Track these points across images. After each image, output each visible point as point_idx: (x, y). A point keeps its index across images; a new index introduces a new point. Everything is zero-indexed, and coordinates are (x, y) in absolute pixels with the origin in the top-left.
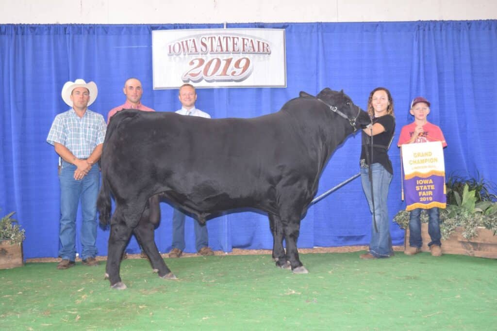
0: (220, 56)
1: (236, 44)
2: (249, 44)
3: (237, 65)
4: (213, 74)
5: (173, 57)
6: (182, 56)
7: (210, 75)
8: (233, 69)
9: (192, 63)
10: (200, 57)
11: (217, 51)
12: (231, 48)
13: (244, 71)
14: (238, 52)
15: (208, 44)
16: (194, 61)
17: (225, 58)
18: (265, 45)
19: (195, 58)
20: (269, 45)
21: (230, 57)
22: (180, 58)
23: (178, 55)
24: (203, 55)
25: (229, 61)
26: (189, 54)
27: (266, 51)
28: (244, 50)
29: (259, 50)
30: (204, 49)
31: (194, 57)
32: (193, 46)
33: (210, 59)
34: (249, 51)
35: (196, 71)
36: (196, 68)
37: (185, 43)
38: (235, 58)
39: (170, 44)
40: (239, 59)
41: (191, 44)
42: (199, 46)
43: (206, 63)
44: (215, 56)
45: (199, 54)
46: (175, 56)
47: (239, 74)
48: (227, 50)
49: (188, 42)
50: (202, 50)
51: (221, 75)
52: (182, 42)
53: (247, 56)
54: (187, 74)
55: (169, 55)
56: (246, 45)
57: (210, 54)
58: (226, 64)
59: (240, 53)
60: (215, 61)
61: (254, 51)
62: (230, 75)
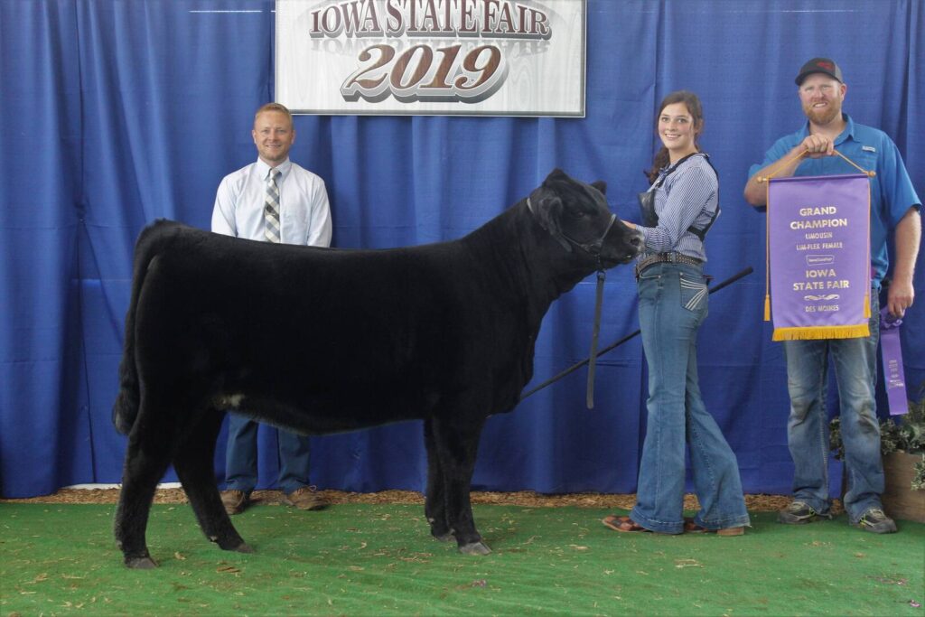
0: (430, 42)
1: (470, 13)
2: (500, 13)
3: (470, 63)
4: (414, 81)
5: (321, 40)
6: (343, 37)
7: (406, 84)
8: (459, 72)
9: (365, 56)
10: (384, 41)
11: (424, 29)
12: (457, 25)
13: (485, 78)
14: (473, 33)
15: (405, 12)
16: (369, 52)
17: (443, 46)
18: (538, 16)
19: (371, 44)
20: (547, 17)
21: (454, 44)
22: (339, 43)
23: (334, 35)
24: (393, 38)
25: (451, 54)
26: (358, 36)
27: (539, 32)
28: (487, 29)
29: (522, 30)
30: (395, 24)
31: (370, 42)
32: (369, 15)
33: (407, 47)
34: (499, 30)
35: (375, 75)
36: (375, 67)
37: (350, 8)
38: (466, 46)
39: (315, 11)
40: (474, 48)
41: (363, 10)
42: (384, 17)
43: (397, 56)
44: (420, 41)
45: (381, 35)
46: (326, 37)
47: (474, 84)
48: (448, 28)
49: (359, 5)
50: (389, 27)
51: (430, 86)
52: (345, 7)
53: (494, 42)
54: (353, 81)
55: (312, 36)
56: (493, 15)
57: (409, 35)
58: (445, 60)
59: (477, 36)
60: (420, 52)
61: (511, 29)
62: (454, 85)
